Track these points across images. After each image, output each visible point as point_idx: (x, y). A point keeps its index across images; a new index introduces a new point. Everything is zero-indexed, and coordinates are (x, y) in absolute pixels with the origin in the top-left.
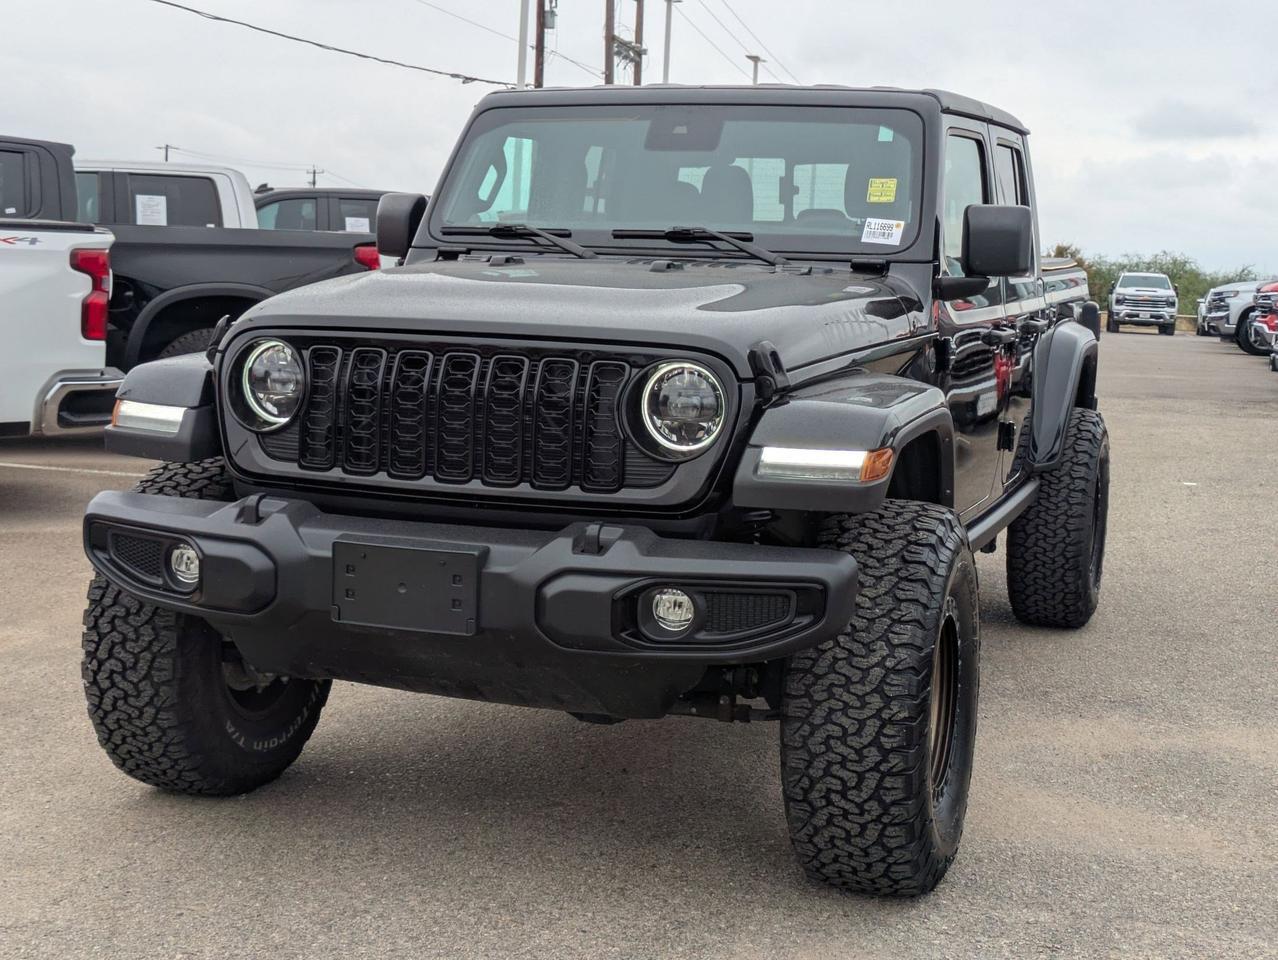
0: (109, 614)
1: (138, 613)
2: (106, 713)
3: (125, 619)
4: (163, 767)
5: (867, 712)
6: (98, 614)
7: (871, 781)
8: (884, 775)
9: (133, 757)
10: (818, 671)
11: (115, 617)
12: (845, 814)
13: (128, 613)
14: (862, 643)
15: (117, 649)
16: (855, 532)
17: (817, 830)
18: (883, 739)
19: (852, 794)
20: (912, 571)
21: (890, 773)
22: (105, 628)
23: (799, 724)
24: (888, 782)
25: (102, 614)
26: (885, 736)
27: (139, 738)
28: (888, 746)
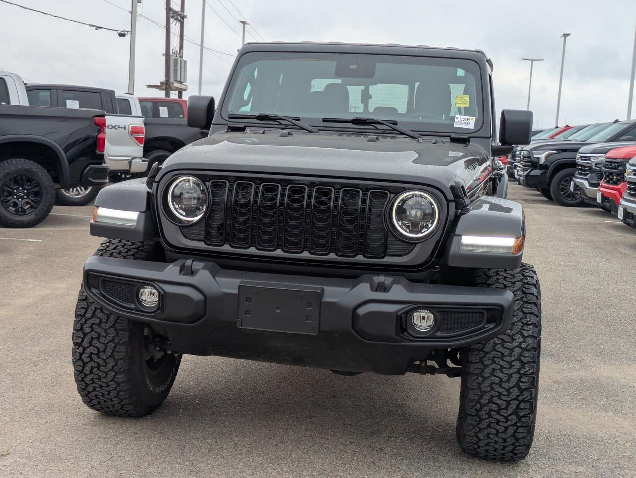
0: (90, 322)
1: (107, 321)
2: (86, 375)
3: (99, 325)
4: (114, 403)
5: (513, 371)
6: (83, 322)
7: (513, 405)
8: (520, 402)
9: (97, 398)
10: (487, 349)
11: (93, 324)
12: (498, 422)
13: (101, 322)
14: (509, 336)
15: (94, 341)
16: (495, 278)
17: (480, 430)
18: (520, 384)
19: (503, 412)
20: (529, 298)
21: (523, 401)
22: (87, 329)
23: (476, 377)
24: (522, 406)
25: (85, 322)
26: (522, 382)
27: (104, 388)
28: (523, 388)
